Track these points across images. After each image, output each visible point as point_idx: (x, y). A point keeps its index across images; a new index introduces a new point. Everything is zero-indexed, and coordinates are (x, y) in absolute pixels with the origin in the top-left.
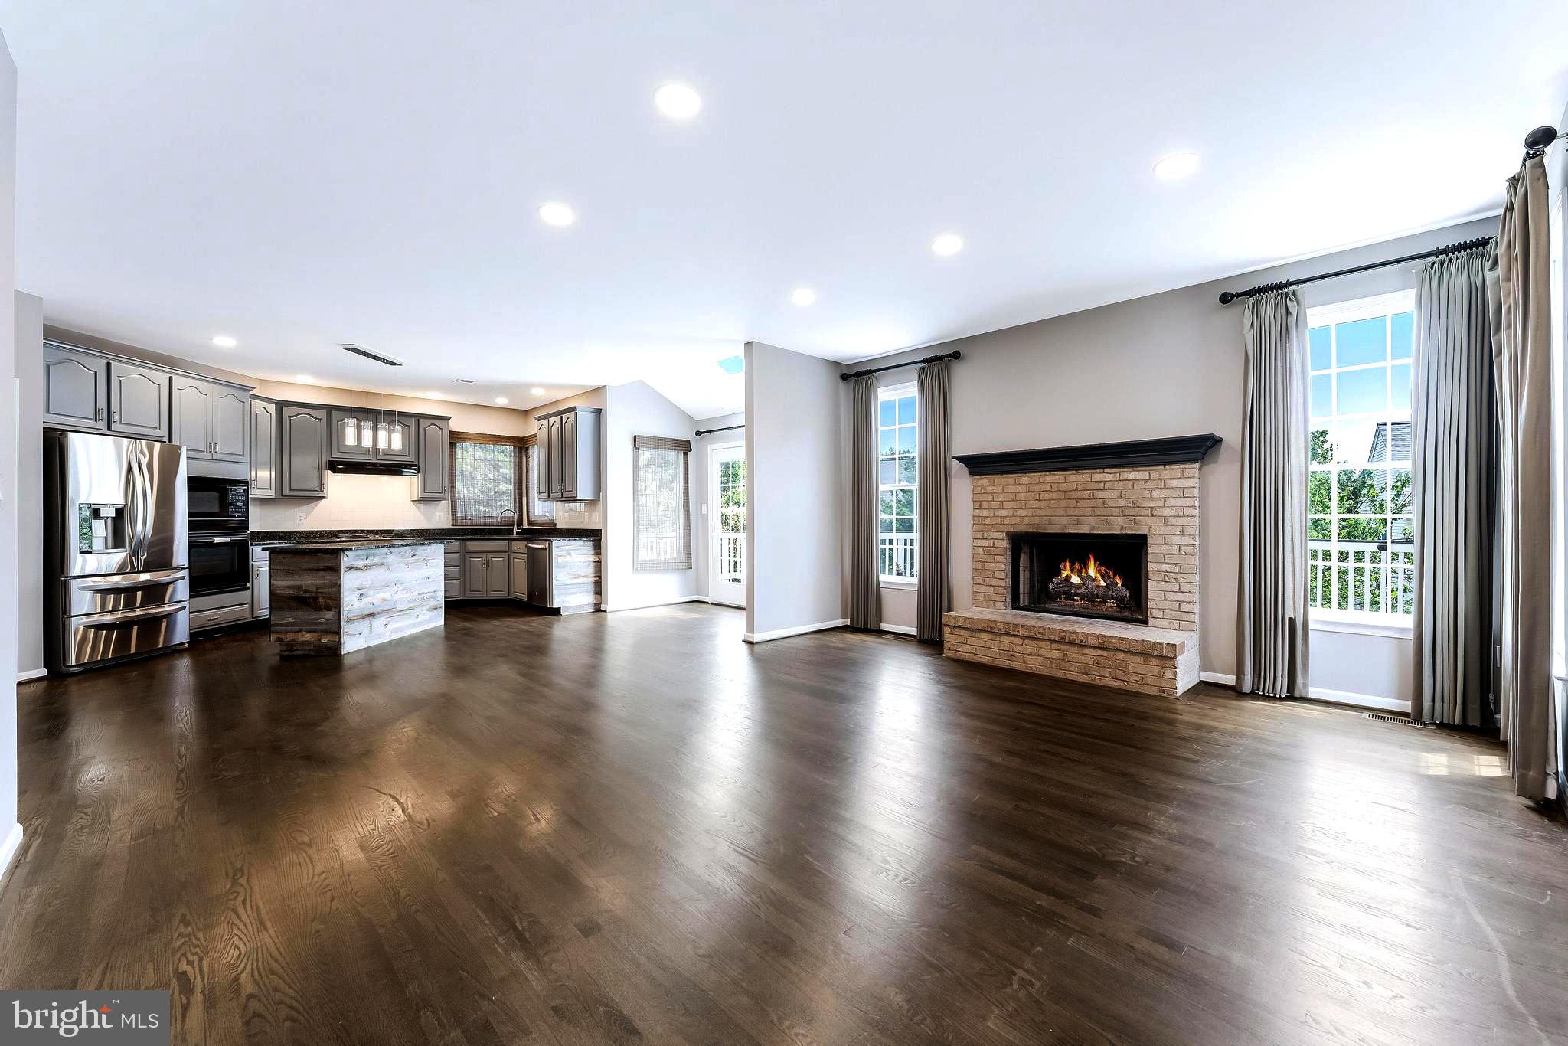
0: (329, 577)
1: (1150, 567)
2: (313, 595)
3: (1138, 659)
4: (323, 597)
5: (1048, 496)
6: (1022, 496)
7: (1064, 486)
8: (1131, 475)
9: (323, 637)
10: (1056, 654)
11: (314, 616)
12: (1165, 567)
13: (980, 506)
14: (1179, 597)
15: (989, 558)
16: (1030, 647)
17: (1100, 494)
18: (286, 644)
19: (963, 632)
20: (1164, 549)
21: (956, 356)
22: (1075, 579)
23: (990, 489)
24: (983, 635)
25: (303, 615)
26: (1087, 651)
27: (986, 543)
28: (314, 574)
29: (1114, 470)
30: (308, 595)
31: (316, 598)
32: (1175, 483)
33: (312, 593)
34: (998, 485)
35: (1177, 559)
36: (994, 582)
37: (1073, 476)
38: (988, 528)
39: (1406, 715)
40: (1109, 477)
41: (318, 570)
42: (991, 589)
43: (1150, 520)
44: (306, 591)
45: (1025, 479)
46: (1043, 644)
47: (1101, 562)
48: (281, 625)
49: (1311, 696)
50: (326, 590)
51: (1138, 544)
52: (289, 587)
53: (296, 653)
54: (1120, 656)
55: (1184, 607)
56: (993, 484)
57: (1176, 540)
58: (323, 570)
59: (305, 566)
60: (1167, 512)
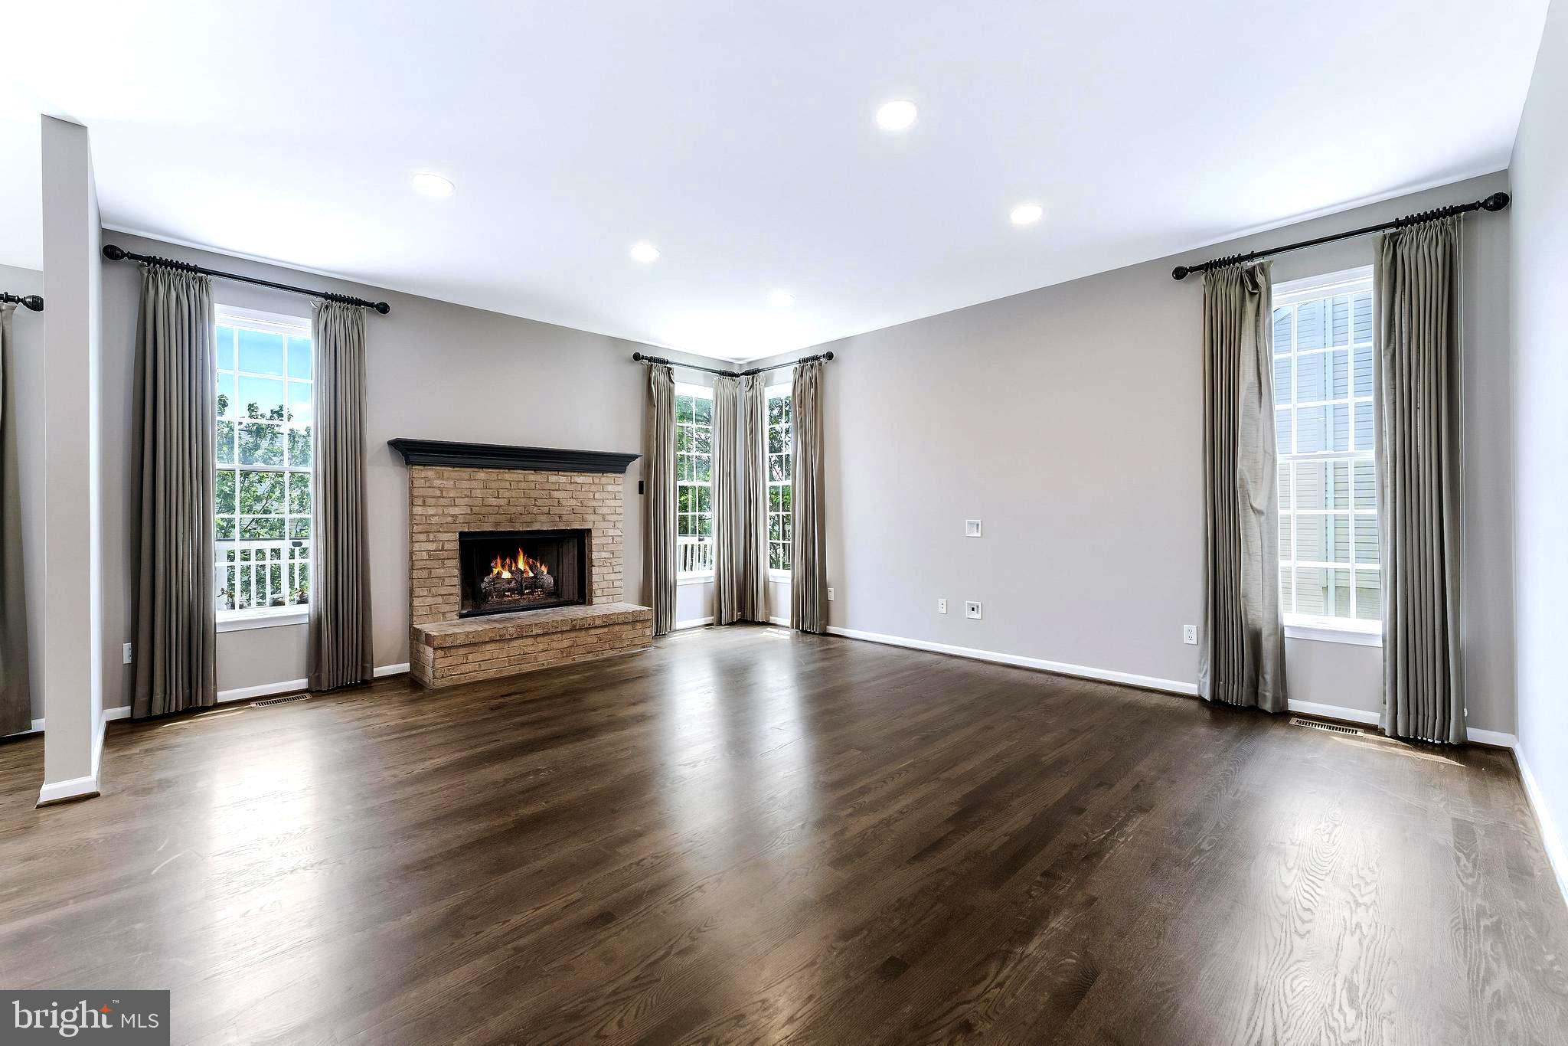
1: (595, 556)
3: (629, 627)
5: (507, 494)
6: (478, 493)
7: (523, 485)
8: (580, 478)
10: (566, 643)
12: (604, 555)
13: (424, 502)
14: (613, 577)
15: (436, 564)
17: (556, 494)
19: (462, 651)
20: (603, 540)
21: (383, 309)
22: (506, 575)
23: (437, 483)
27: (432, 546)
29: (566, 474)
32: (610, 488)
34: (433, 478)
35: (612, 547)
36: (443, 591)
37: (532, 476)
38: (435, 528)
39: (712, 624)
40: (563, 479)
42: (440, 600)
43: (591, 517)
45: (482, 475)
47: (529, 554)
49: (677, 628)
51: (581, 537)
54: (617, 628)
55: (617, 584)
56: (441, 477)
57: (611, 532)
60: (605, 510)
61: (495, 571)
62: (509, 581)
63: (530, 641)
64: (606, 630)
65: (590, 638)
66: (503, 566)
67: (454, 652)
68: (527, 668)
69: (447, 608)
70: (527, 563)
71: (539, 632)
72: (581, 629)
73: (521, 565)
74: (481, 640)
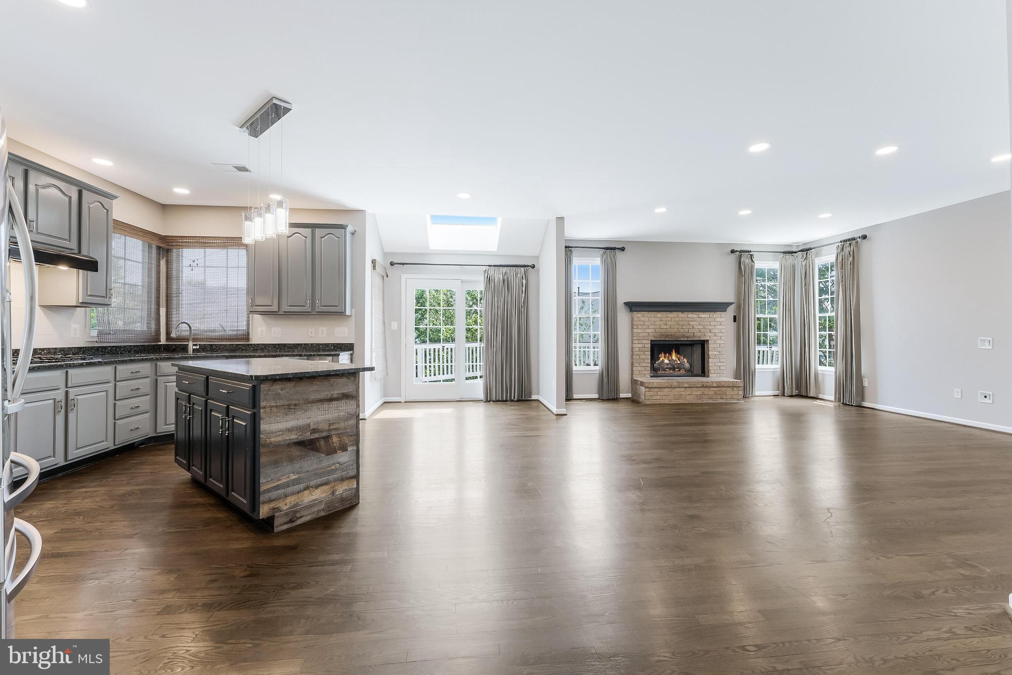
0: (345, 407)
1: (710, 353)
2: (324, 434)
3: (730, 389)
4: (338, 435)
5: (670, 323)
6: (658, 323)
7: (677, 319)
8: (703, 315)
9: (336, 487)
10: (699, 393)
11: (326, 462)
12: (715, 353)
13: (637, 327)
14: (720, 364)
15: (642, 353)
16: (688, 391)
17: (691, 323)
18: (287, 514)
19: (655, 390)
20: (715, 346)
21: (623, 249)
22: (666, 361)
23: (642, 319)
24: (666, 390)
25: (312, 463)
26: (712, 389)
27: (640, 346)
28: (326, 405)
29: (696, 313)
30: (317, 435)
31: (327, 438)
32: (718, 319)
33: (322, 432)
34: (641, 317)
35: (719, 349)
36: (644, 365)
37: (680, 315)
38: (641, 338)
40: (695, 316)
41: (331, 400)
42: (643, 368)
43: (709, 334)
44: (314, 431)
45: (659, 315)
46: (694, 389)
47: (678, 352)
48: (277, 488)
49: (756, 395)
50: (342, 425)
51: (703, 344)
52: (289, 430)
53: (299, 522)
54: (724, 389)
55: (722, 368)
56: (643, 316)
57: (719, 342)
58: (337, 399)
59: (313, 397)
60: (716, 331)
61: (661, 359)
62: (667, 364)
63: (683, 389)
64: (718, 389)
65: (711, 392)
66: (665, 357)
67: (652, 390)
68: (681, 401)
69: (646, 372)
70: (677, 357)
71: (687, 386)
72: (706, 387)
73: (674, 357)
74: (663, 386)
